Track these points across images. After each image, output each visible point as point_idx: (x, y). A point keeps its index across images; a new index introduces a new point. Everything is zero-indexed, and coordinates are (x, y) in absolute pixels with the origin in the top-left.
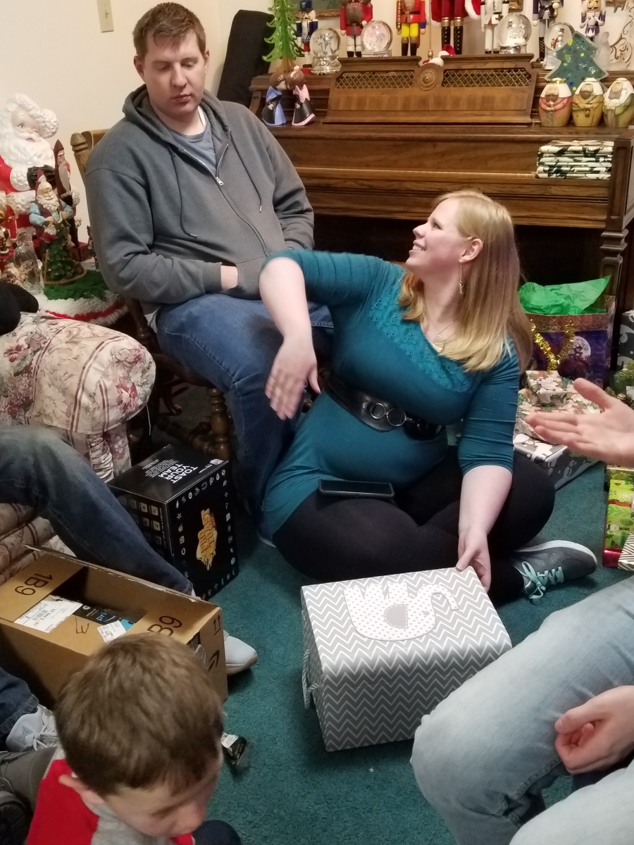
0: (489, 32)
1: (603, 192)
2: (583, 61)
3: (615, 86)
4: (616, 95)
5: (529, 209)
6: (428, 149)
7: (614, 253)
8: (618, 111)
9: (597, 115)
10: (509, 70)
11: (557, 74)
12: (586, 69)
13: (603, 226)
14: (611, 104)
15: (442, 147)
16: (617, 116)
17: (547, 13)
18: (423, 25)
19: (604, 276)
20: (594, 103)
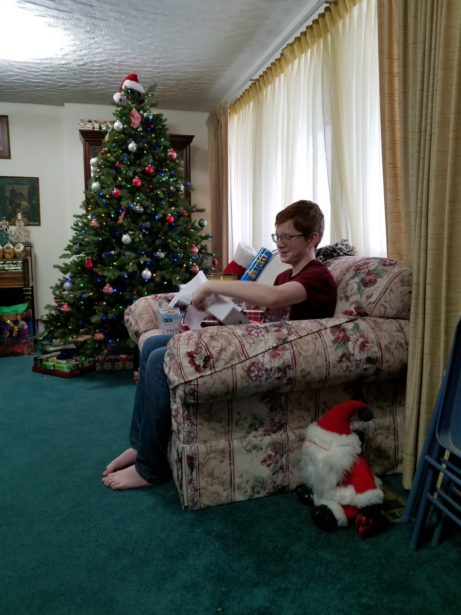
1: (21, 275)
3: (18, 245)
4: (19, 248)
7: (28, 295)
8: (20, 253)
12: (6, 241)
13: (22, 286)
14: (17, 251)
16: (20, 254)
19: (26, 302)
20: (11, 251)
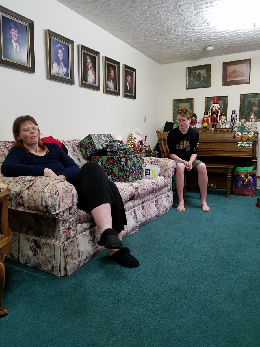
0: (222, 125)
1: (251, 150)
2: (243, 129)
3: (250, 133)
4: (251, 134)
5: (236, 154)
6: (213, 144)
7: (254, 162)
9: (247, 138)
10: (228, 130)
11: (238, 131)
13: (252, 156)
14: (250, 136)
15: (215, 144)
16: (251, 138)
17: (234, 122)
18: (208, 123)
19: (252, 166)
20: (246, 136)
